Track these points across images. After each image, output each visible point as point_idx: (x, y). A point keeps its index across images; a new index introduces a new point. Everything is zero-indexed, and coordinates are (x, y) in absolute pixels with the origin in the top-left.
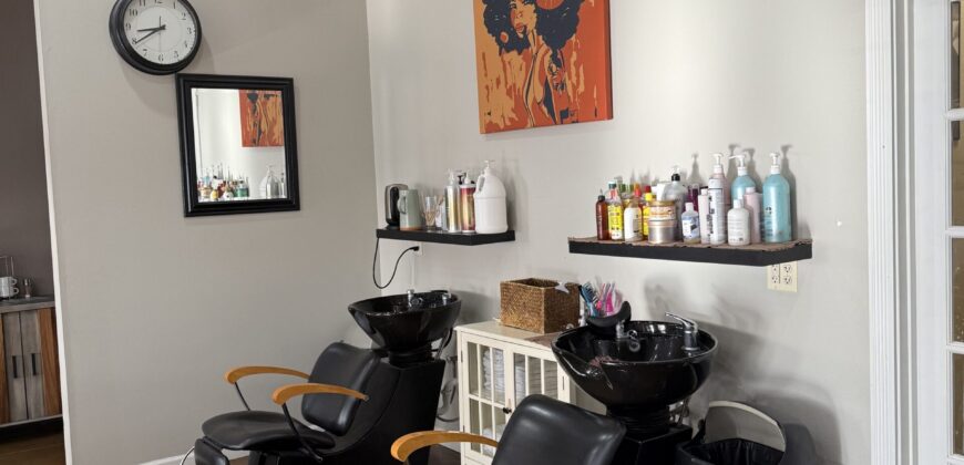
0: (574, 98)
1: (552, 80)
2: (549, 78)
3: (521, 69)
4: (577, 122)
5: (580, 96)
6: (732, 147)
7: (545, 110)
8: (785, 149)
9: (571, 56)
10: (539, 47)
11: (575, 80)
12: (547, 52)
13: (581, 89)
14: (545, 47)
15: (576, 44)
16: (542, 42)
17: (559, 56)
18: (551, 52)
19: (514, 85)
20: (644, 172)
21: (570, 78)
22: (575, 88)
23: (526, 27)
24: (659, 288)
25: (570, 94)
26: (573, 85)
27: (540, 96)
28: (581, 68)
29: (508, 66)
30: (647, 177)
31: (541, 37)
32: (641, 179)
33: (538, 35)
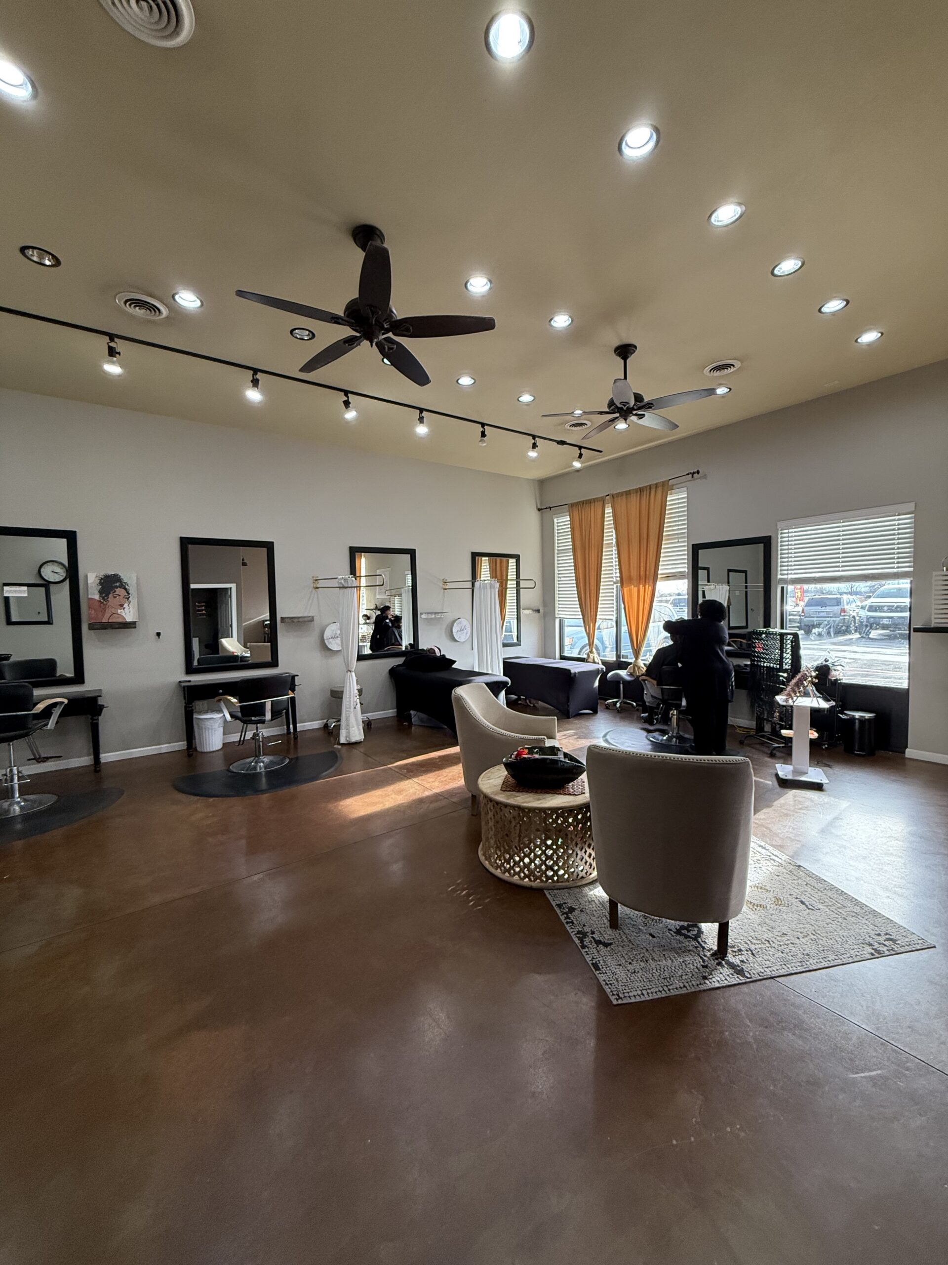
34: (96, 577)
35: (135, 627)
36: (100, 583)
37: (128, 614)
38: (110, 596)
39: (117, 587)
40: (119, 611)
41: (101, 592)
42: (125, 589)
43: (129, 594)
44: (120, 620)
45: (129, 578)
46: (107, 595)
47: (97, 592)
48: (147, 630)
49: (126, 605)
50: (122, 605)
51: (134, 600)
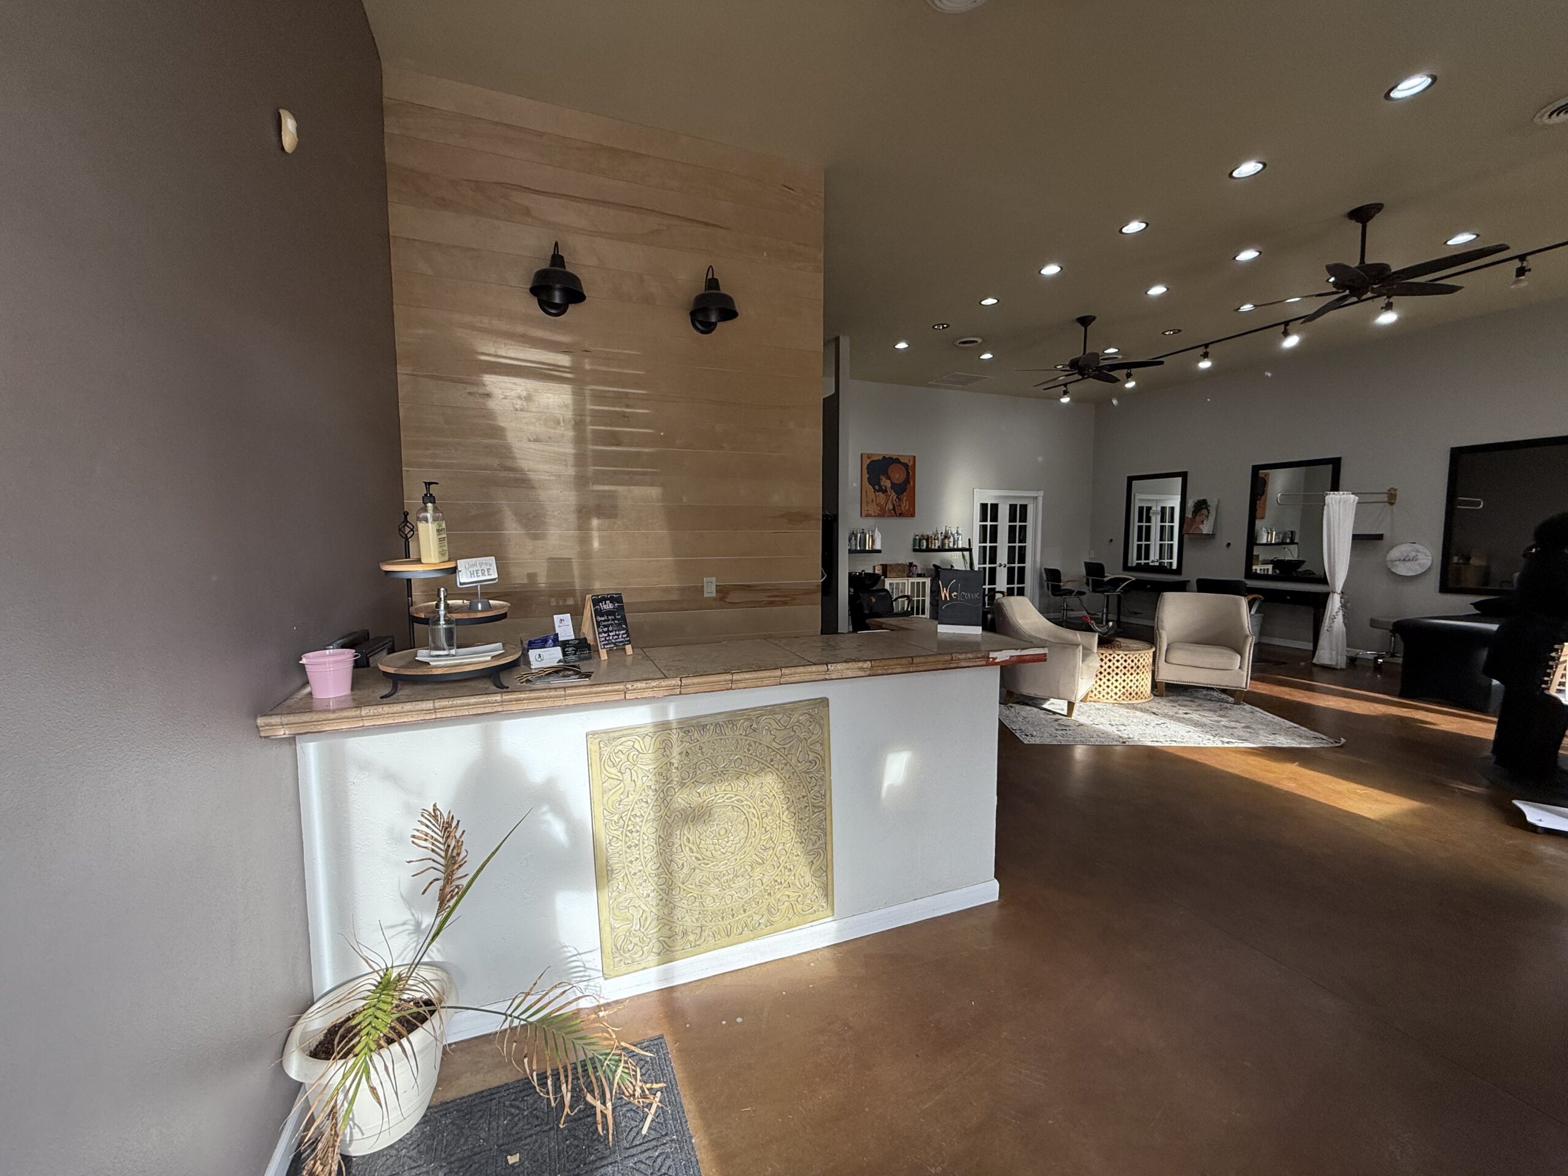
0: (905, 510)
2: (895, 503)
3: (884, 498)
4: (905, 517)
7: (893, 512)
10: (892, 493)
14: (894, 494)
17: (899, 497)
18: (896, 496)
19: (880, 503)
20: (922, 532)
21: (904, 504)
22: (905, 508)
24: (926, 561)
25: (903, 508)
27: (891, 507)
29: (878, 496)
30: (924, 533)
31: (892, 490)
32: (922, 534)
34: (1194, 501)
36: (1195, 506)
37: (1206, 528)
38: (1199, 514)
39: (1203, 509)
40: (1201, 526)
41: (1193, 512)
42: (1208, 510)
43: (1209, 513)
44: (1200, 532)
45: (1212, 504)
46: (1196, 515)
47: (1191, 513)
48: (1222, 540)
49: (1205, 522)
50: (1203, 522)
51: (1212, 518)
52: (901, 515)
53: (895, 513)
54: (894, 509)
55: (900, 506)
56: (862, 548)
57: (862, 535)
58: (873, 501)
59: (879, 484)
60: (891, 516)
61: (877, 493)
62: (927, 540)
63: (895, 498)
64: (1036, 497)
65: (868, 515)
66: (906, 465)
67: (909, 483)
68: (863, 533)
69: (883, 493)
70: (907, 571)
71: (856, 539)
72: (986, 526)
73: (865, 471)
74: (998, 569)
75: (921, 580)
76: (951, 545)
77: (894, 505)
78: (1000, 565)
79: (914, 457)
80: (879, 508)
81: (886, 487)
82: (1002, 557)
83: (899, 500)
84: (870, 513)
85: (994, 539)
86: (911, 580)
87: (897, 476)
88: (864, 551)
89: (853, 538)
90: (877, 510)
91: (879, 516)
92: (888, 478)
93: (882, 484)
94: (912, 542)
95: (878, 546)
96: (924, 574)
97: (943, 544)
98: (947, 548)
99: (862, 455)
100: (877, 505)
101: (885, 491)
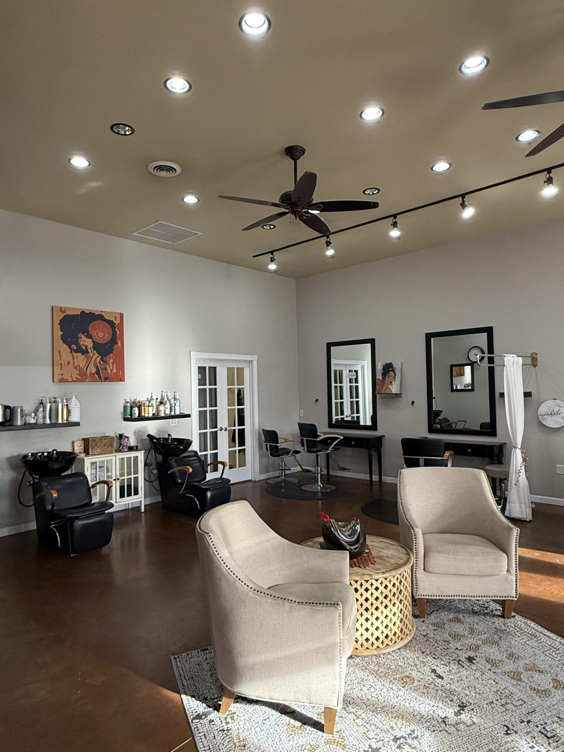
0: (111, 374)
1: (100, 367)
2: (99, 365)
3: (83, 360)
4: (112, 381)
5: (114, 373)
6: (162, 392)
7: (97, 376)
8: (175, 392)
9: (110, 360)
10: (94, 355)
11: (111, 368)
12: (98, 357)
13: (115, 371)
14: (97, 355)
15: (112, 357)
16: (95, 353)
17: (104, 359)
18: (100, 357)
19: (79, 365)
20: (135, 398)
21: (109, 366)
22: (111, 371)
23: (87, 346)
24: (139, 431)
25: (109, 372)
26: (111, 369)
27: (94, 370)
28: (115, 365)
29: (75, 358)
30: (136, 399)
31: (95, 351)
32: (134, 400)
33: (94, 350)
34: (382, 365)
35: (401, 397)
36: (383, 369)
37: (394, 389)
38: (387, 377)
39: (390, 371)
40: (390, 386)
41: (383, 375)
42: (394, 372)
43: (395, 375)
44: (390, 392)
46: (385, 376)
47: (381, 375)
49: (393, 383)
50: (391, 383)
51: (398, 379)
52: (106, 379)
53: (100, 377)
54: (98, 373)
55: (106, 369)
56: (54, 421)
57: (54, 405)
58: (69, 363)
59: (77, 344)
60: (93, 380)
61: (74, 354)
62: (139, 407)
63: (98, 360)
64: (252, 361)
65: (62, 381)
66: (111, 323)
67: (117, 343)
68: (55, 402)
69: (83, 354)
70: (115, 444)
71: (44, 411)
72: (205, 389)
73: (57, 328)
74: (219, 432)
75: (132, 454)
76: (168, 412)
77: (97, 368)
78: (221, 429)
79: (122, 315)
80: (78, 372)
81: (86, 347)
82: (223, 421)
83: (104, 361)
84: (65, 377)
85: (214, 403)
86: (120, 456)
87: (101, 335)
88: (54, 425)
89: (41, 409)
90: (75, 374)
91: (78, 381)
92: (89, 336)
93: (81, 343)
94: (122, 410)
95: (75, 417)
96: (137, 447)
97: (158, 411)
98: (163, 415)
99: (52, 307)
100: (76, 368)
101: (85, 352)
